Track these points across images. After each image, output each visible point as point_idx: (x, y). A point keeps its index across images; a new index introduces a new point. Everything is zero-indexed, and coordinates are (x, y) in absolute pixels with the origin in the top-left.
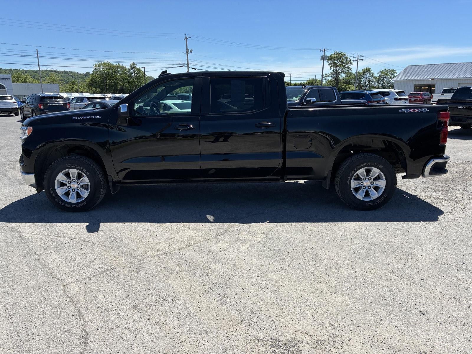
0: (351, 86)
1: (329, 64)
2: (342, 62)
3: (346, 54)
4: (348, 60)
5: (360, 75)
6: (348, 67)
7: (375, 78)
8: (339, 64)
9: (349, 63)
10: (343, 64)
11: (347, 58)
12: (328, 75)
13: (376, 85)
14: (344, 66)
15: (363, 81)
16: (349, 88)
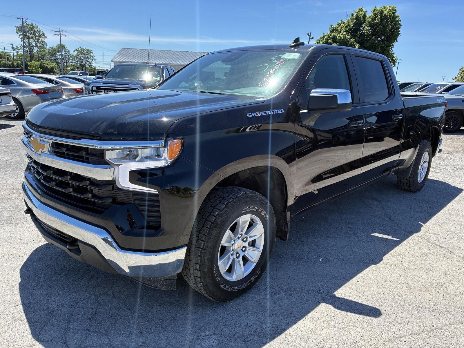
0: (49, 62)
1: (19, 36)
2: (35, 34)
3: (37, 26)
4: (41, 33)
5: (55, 50)
6: (43, 41)
7: (71, 56)
8: (31, 36)
9: (43, 37)
10: (36, 37)
11: (39, 32)
12: (19, 47)
13: (74, 63)
14: (38, 40)
15: (59, 57)
16: (47, 65)
